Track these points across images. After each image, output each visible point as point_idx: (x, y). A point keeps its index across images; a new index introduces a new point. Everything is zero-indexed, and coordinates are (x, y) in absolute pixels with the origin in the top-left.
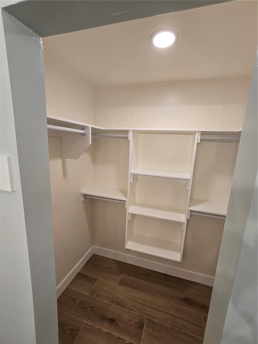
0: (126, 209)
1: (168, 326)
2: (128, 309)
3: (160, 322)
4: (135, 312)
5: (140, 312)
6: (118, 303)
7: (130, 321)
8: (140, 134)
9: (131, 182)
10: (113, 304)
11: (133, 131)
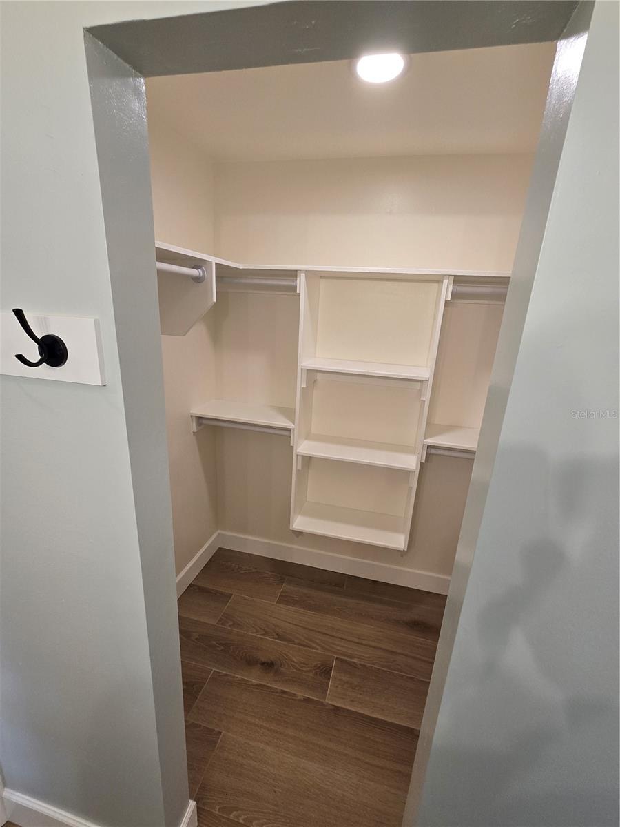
0: (293, 447)
1: (379, 669)
2: (299, 644)
3: (362, 663)
4: (313, 648)
5: (323, 647)
6: (277, 634)
7: (304, 664)
8: (321, 280)
9: (303, 388)
10: (267, 638)
11: (307, 272)
